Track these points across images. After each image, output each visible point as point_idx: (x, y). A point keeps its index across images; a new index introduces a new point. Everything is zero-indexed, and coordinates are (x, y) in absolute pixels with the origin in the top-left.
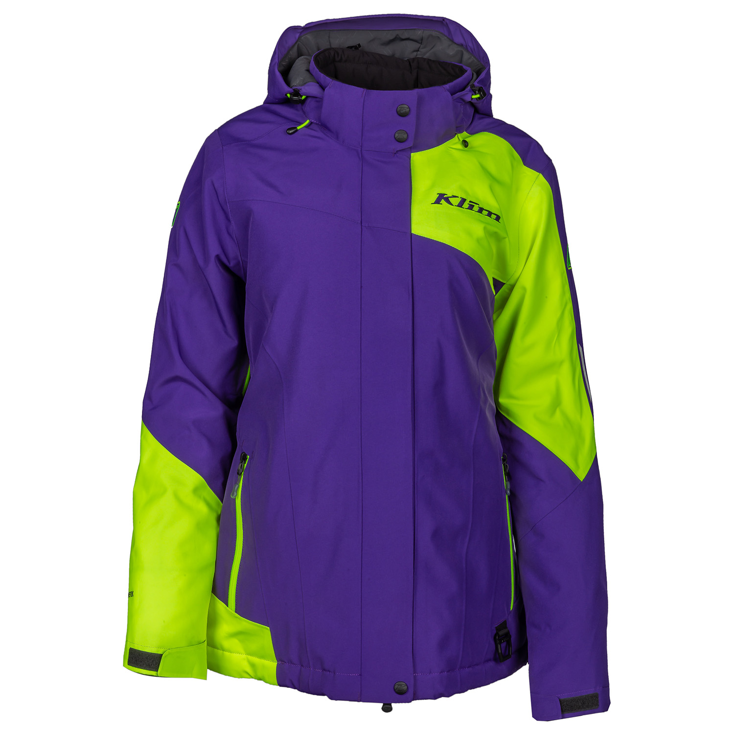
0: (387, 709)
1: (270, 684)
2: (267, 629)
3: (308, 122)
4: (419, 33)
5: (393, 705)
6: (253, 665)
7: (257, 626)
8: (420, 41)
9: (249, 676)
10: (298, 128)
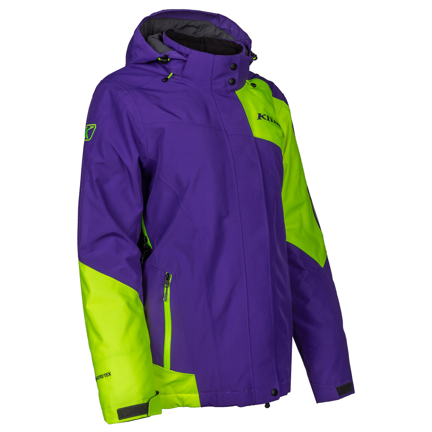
0: (268, 406)
1: (195, 407)
2: (193, 376)
3: (172, 74)
4: (199, 23)
5: (270, 403)
6: (181, 399)
7: (187, 375)
8: (198, 28)
9: (177, 406)
10: (169, 77)
